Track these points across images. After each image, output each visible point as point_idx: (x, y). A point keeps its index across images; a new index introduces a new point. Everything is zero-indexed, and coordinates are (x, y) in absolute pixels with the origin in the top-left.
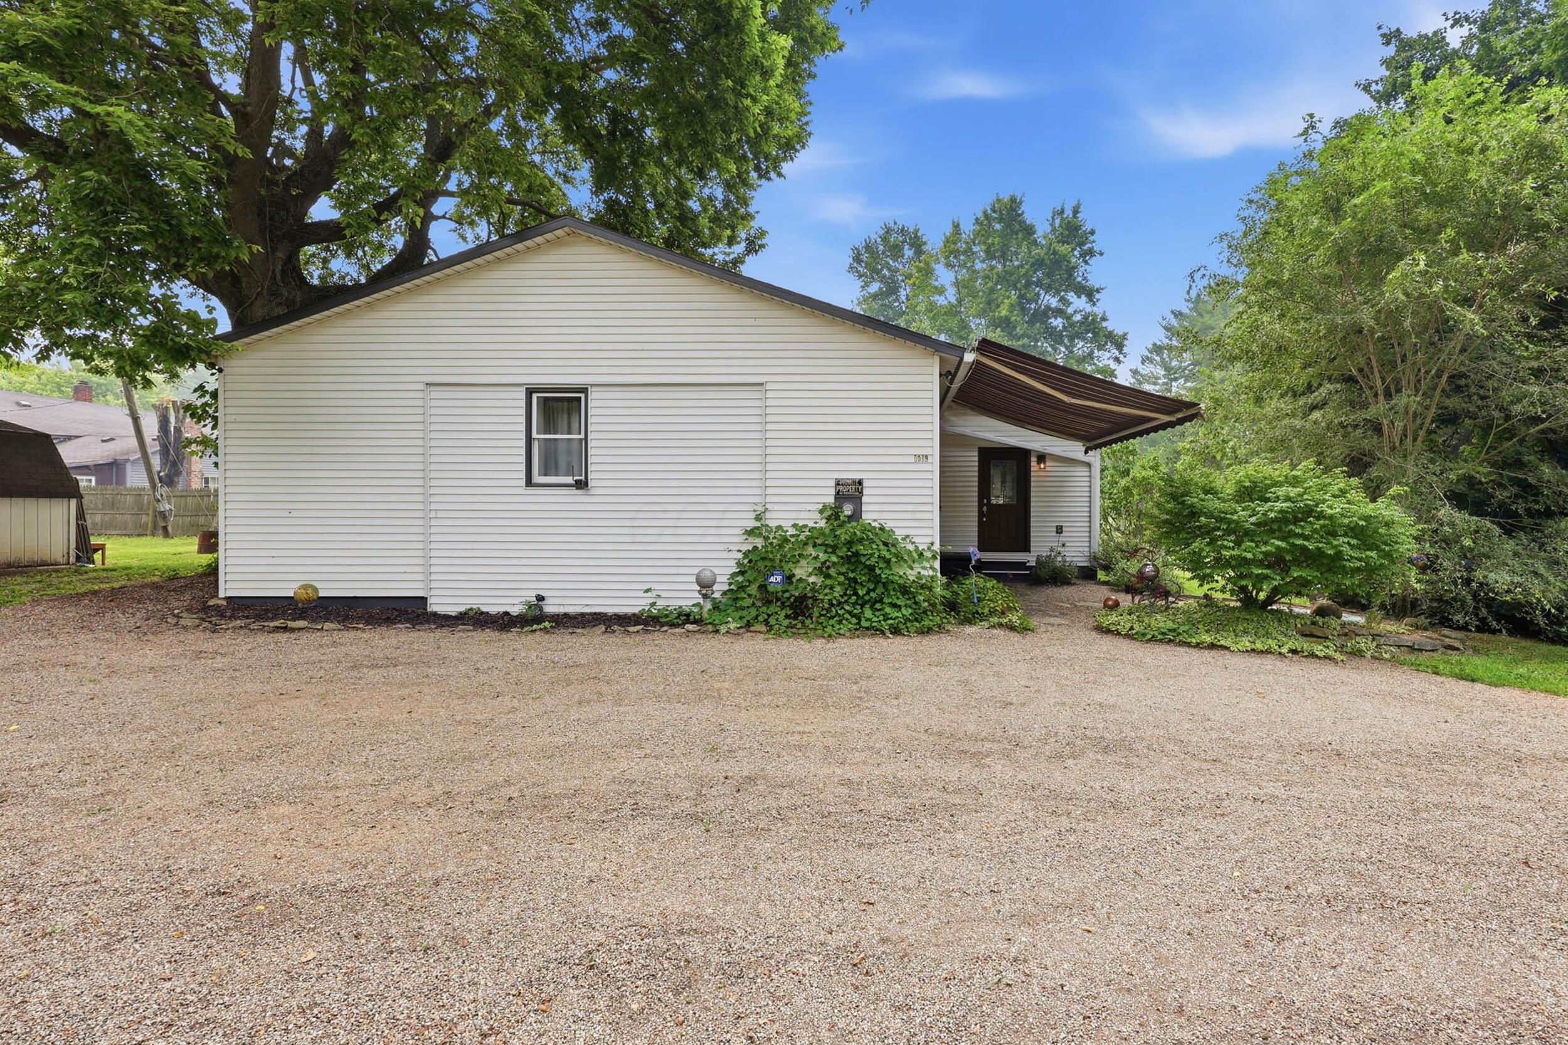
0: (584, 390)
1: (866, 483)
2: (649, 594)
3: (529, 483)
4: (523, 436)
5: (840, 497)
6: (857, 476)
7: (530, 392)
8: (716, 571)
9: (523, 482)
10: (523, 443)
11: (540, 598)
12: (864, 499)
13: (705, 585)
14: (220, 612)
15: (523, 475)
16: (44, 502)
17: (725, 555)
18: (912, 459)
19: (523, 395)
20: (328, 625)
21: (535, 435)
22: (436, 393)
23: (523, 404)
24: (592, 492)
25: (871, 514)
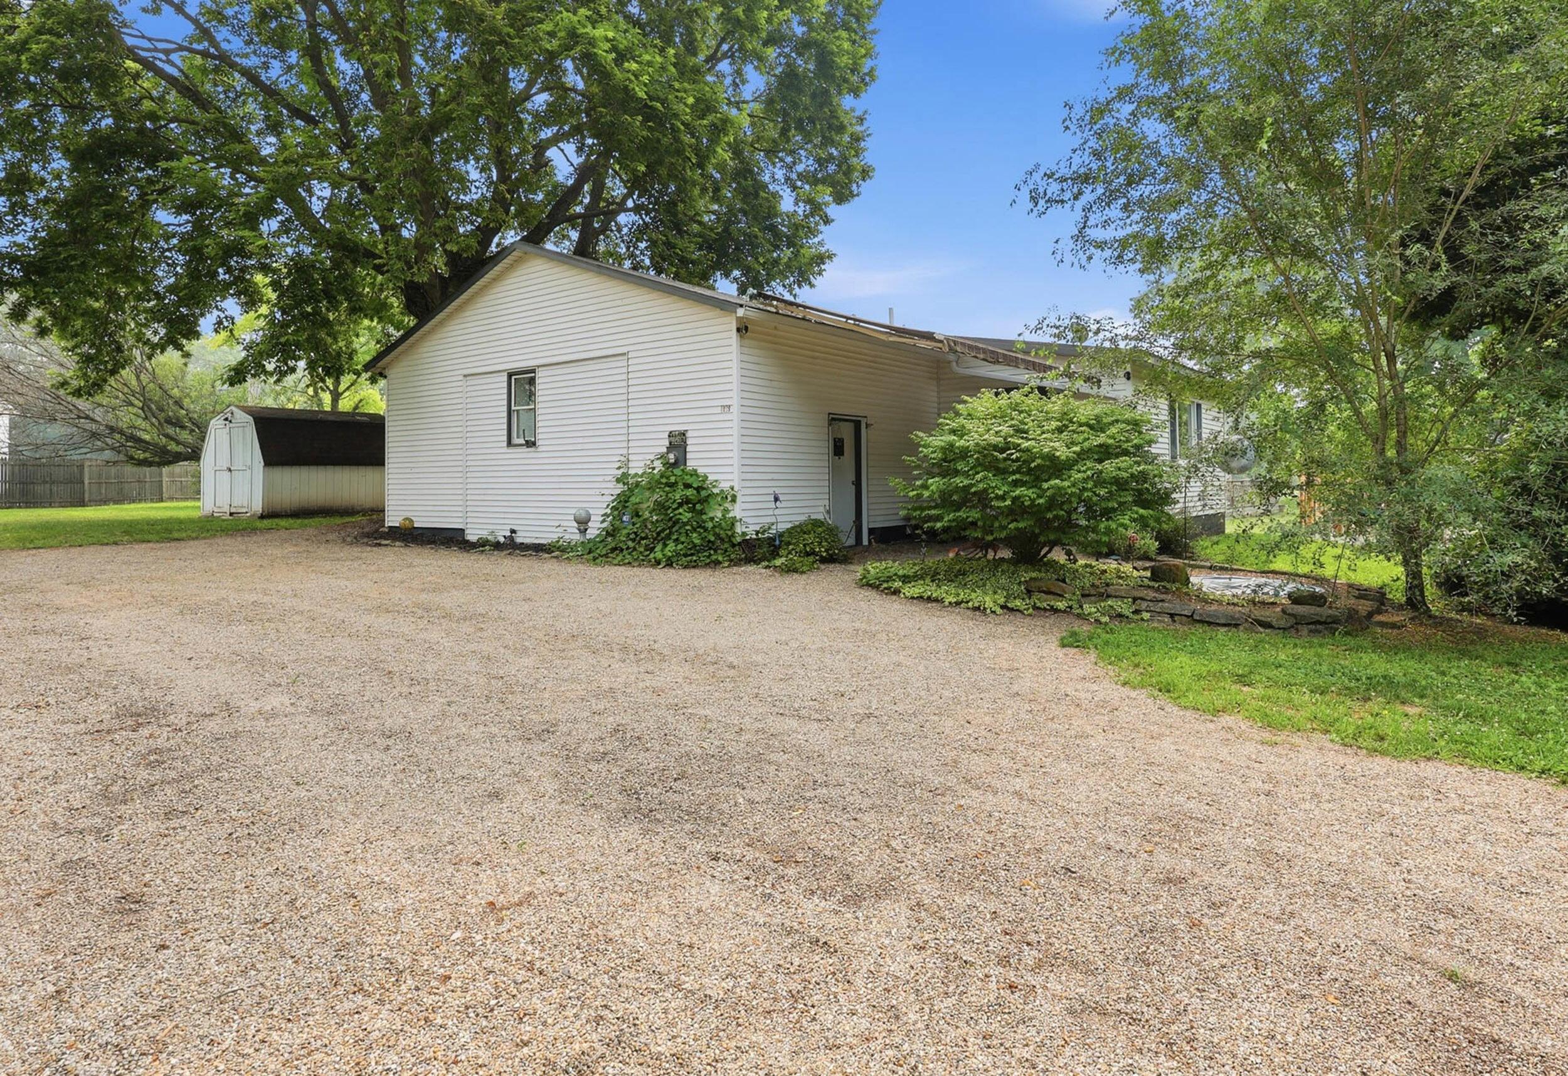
0: (533, 371)
1: (688, 434)
2: (558, 529)
3: (510, 443)
4: (505, 408)
5: (671, 447)
6: (682, 428)
7: (510, 376)
8: (591, 512)
9: (505, 444)
10: (505, 414)
11: (513, 531)
12: (689, 449)
13: (583, 523)
14: (385, 536)
15: (505, 438)
16: (338, 469)
17: (600, 498)
18: (719, 410)
19: (505, 378)
20: (397, 543)
21: (513, 408)
22: (472, 381)
23: (505, 384)
24: (540, 449)
25: (693, 461)
